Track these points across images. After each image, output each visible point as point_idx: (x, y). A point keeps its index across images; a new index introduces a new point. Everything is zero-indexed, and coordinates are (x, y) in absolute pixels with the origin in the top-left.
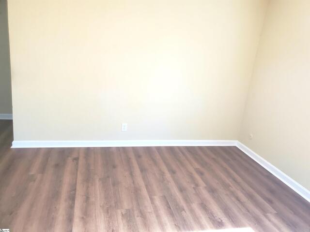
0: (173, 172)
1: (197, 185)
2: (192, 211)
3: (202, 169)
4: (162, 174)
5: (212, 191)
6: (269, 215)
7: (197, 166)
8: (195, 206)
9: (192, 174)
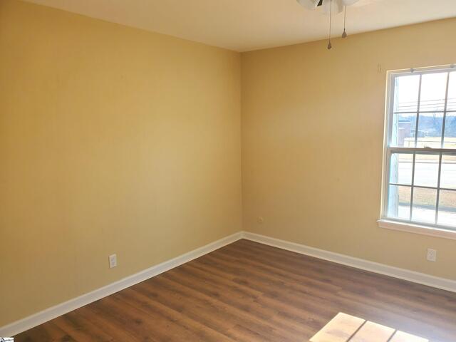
0: (216, 295)
1: (254, 297)
2: (280, 325)
3: (240, 278)
4: (207, 303)
5: (274, 295)
6: (339, 293)
7: (233, 277)
8: (276, 318)
9: (235, 287)
